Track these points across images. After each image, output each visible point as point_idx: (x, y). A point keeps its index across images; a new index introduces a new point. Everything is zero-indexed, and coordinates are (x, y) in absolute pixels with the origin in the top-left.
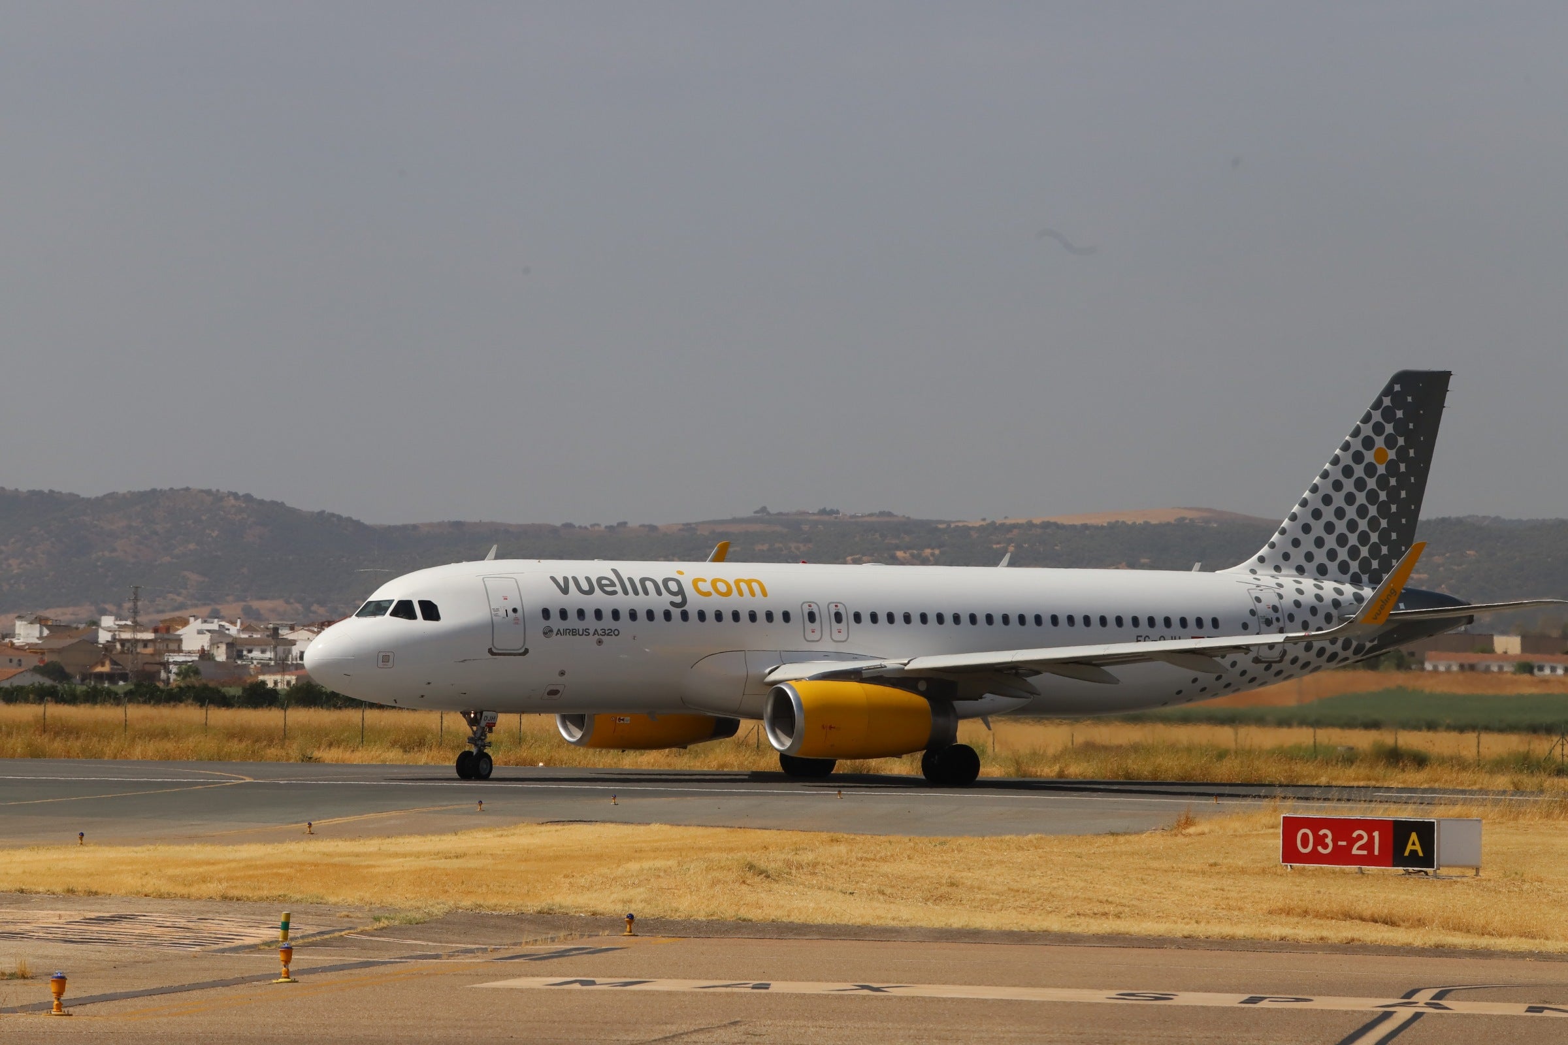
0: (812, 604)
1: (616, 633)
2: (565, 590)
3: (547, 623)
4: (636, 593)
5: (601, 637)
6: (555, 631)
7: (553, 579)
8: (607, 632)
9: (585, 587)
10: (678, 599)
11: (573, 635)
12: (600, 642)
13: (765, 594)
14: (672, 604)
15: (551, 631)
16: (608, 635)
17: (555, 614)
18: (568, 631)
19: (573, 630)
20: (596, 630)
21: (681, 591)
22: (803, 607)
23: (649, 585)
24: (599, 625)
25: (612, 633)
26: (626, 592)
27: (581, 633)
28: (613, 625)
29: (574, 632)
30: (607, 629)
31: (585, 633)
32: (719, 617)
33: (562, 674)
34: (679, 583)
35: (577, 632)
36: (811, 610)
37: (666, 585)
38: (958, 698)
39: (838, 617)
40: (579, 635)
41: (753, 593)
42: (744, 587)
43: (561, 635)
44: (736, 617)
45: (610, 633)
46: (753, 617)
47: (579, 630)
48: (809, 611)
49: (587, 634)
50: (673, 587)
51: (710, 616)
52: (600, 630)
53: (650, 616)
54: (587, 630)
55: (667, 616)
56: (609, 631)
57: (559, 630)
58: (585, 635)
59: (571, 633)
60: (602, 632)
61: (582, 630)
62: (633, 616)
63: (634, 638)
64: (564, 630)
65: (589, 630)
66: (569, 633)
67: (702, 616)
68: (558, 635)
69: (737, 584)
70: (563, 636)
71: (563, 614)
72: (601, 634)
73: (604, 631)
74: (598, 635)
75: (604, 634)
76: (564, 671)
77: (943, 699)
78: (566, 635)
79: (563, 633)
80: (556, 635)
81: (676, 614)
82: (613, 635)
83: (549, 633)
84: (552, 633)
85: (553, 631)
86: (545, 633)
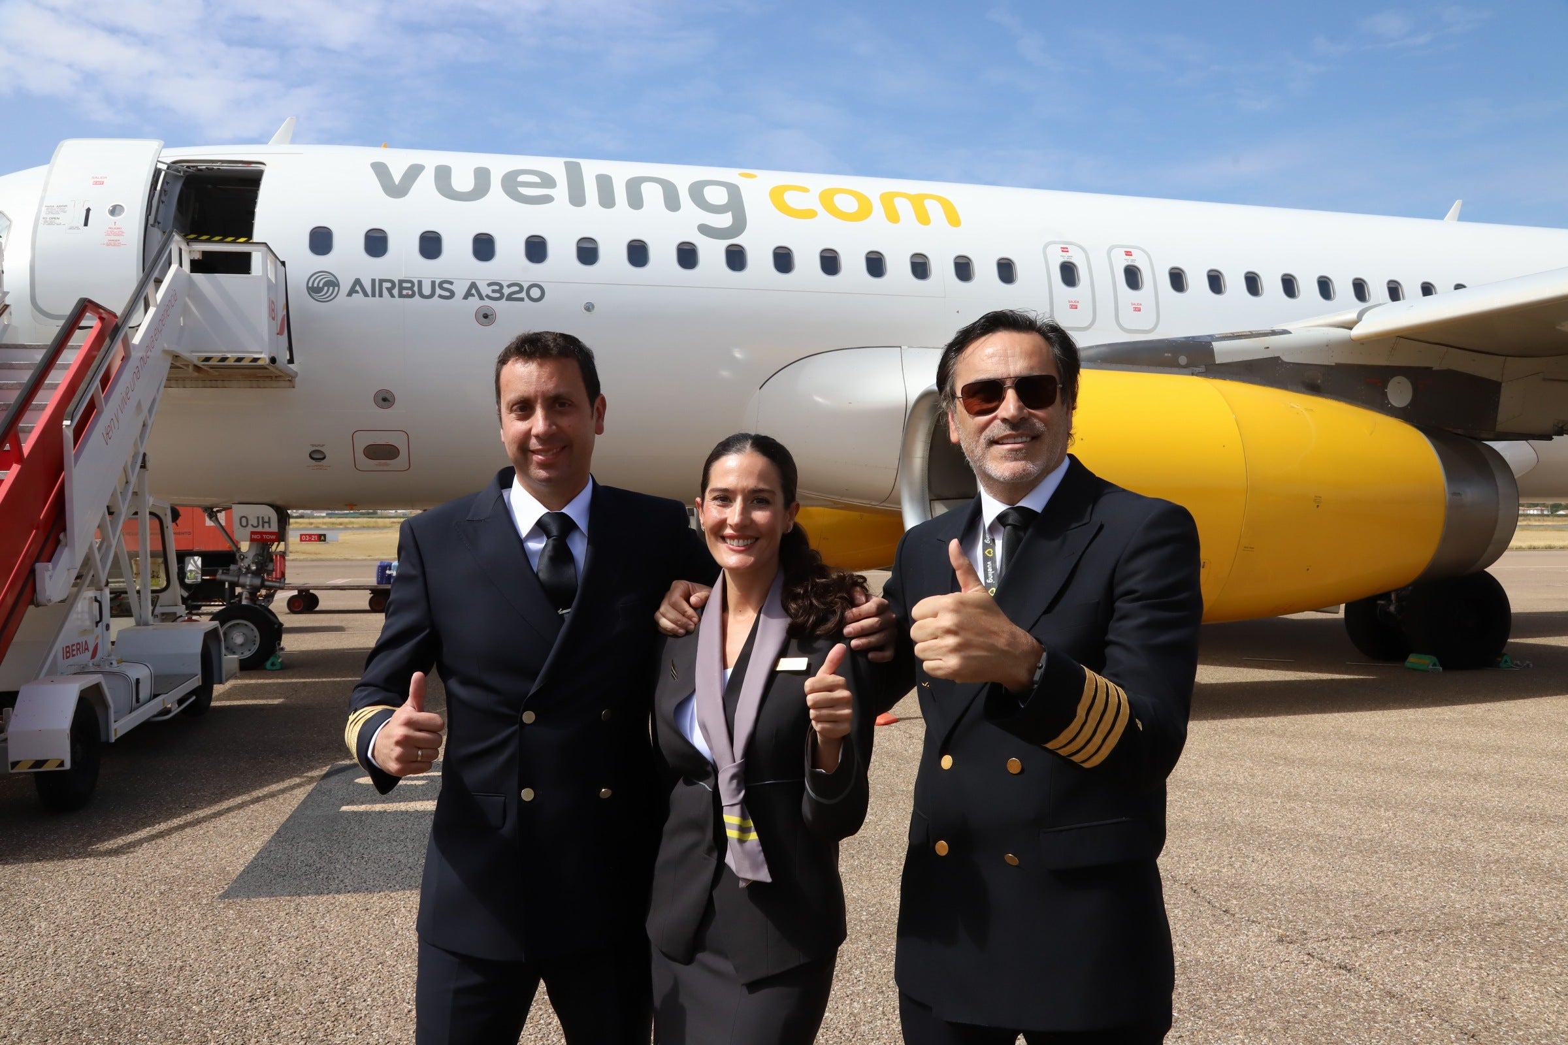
0: (1070, 248)
1: (535, 293)
2: (396, 189)
3: (322, 263)
4: (607, 200)
5: (487, 302)
6: (345, 286)
7: (381, 170)
8: (506, 291)
9: (463, 181)
10: (724, 221)
11: (401, 296)
12: (486, 316)
13: (953, 219)
14: (705, 230)
15: (333, 283)
16: (510, 298)
17: (348, 244)
18: (389, 285)
19: (401, 282)
20: (473, 285)
21: (735, 204)
22: (1049, 251)
23: (652, 194)
24: (484, 272)
25: (523, 295)
26: (577, 198)
27: (427, 290)
28: (529, 272)
29: (406, 289)
30: (505, 284)
31: (438, 291)
32: (830, 263)
33: (385, 399)
34: (734, 192)
35: (416, 289)
36: (1066, 259)
37: (697, 191)
38: (1500, 428)
39: (1132, 277)
40: (422, 296)
41: (923, 218)
42: (904, 207)
43: (366, 295)
44: (875, 265)
45: (517, 293)
46: (920, 268)
47: (420, 283)
48: (1062, 260)
49: (448, 294)
50: (717, 196)
51: (807, 261)
52: (489, 285)
53: (638, 253)
54: (445, 285)
55: (687, 256)
56: (516, 289)
57: (358, 282)
58: (440, 296)
59: (396, 292)
60: (494, 291)
61: (433, 283)
62: (587, 253)
63: (589, 308)
64: (373, 281)
65: (451, 283)
66: (390, 290)
67: (783, 260)
68: (354, 295)
69: (887, 200)
70: (371, 299)
71: (376, 243)
72: (488, 296)
73: (497, 288)
74: (481, 298)
75: (497, 295)
76: (388, 391)
77: (1459, 431)
78: (381, 295)
79: (369, 291)
80: (350, 294)
81: (712, 252)
82: (526, 299)
83: (326, 288)
84: (336, 288)
85: (339, 286)
86: (313, 290)
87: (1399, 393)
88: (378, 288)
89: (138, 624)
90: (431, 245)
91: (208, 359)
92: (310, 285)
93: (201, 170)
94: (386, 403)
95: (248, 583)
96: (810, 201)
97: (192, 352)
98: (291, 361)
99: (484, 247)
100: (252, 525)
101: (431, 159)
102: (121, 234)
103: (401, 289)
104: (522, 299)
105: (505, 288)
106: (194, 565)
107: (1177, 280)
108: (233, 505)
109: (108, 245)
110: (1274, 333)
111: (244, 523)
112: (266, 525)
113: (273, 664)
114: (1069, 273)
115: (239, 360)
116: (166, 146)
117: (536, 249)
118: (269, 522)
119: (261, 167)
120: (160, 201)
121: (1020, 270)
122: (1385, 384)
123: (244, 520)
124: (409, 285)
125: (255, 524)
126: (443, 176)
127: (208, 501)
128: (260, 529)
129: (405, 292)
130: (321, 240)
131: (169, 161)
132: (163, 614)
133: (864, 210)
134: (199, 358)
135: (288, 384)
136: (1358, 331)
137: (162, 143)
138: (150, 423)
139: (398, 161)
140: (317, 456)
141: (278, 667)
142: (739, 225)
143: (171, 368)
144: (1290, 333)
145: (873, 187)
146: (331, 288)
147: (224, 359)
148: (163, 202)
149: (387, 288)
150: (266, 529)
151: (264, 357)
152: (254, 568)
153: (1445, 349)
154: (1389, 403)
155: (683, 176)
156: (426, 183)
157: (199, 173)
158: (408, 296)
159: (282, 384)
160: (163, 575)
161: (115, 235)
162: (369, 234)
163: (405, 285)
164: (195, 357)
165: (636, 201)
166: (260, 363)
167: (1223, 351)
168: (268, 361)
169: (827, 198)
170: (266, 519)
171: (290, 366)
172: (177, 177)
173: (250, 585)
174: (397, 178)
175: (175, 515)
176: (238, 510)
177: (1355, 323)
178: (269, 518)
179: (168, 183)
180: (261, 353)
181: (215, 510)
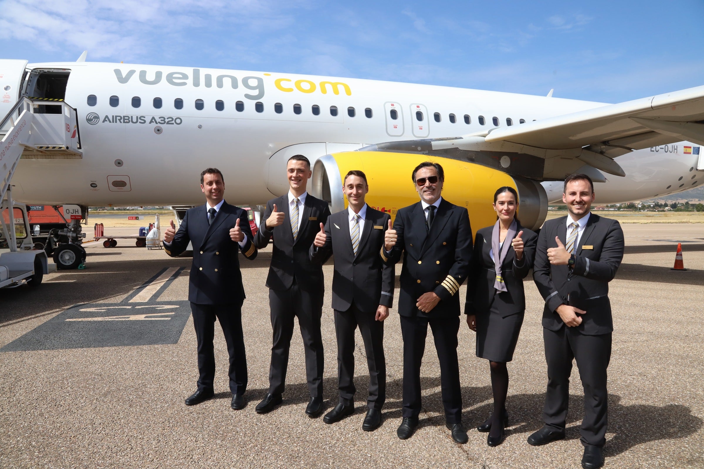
0: (395, 104)
1: (178, 121)
2: (123, 80)
3: (92, 109)
4: (208, 84)
5: (159, 125)
6: (102, 118)
7: (118, 72)
8: (167, 120)
9: (151, 77)
10: (256, 93)
11: (124, 122)
12: (158, 130)
13: (348, 92)
14: (247, 96)
15: (97, 117)
16: (168, 123)
17: (103, 102)
19: (124, 117)
20: (153, 118)
21: (260, 86)
22: (386, 105)
23: (227, 82)
24: (158, 113)
25: (173, 122)
26: (196, 84)
27: (135, 120)
28: (176, 113)
29: (126, 119)
30: (166, 118)
31: (139, 120)
32: (297, 109)
33: (119, 163)
34: (260, 81)
35: (130, 119)
36: (393, 109)
37: (245, 82)
38: (545, 176)
39: (419, 116)
40: (133, 122)
41: (336, 92)
42: (329, 87)
43: (110, 122)
44: (316, 110)
45: (171, 121)
46: (334, 112)
47: (132, 117)
48: (391, 109)
49: (143, 121)
50: (253, 83)
51: (288, 109)
52: (160, 118)
53: (220, 105)
54: (142, 118)
55: (240, 107)
56: (171, 119)
57: (107, 117)
58: (140, 122)
59: (122, 121)
60: (161, 120)
61: (137, 117)
62: (199, 105)
63: (200, 127)
64: (113, 116)
65: (144, 117)
66: (120, 120)
67: (279, 108)
68: (105, 122)
69: (322, 85)
70: (112, 123)
71: (114, 101)
72: (159, 122)
73: (163, 119)
74: (156, 123)
75: (163, 122)
76: (120, 160)
77: (529, 177)
78: (116, 122)
79: (111, 120)
80: (103, 122)
81: (250, 105)
82: (174, 123)
83: (94, 119)
84: (98, 119)
85: (99, 118)
86: (89, 120)
87: (505, 162)
88: (115, 119)
89: (11, 251)
90: (136, 102)
91: (41, 147)
92: (88, 118)
93: (45, 72)
94: (119, 165)
95: (71, 235)
96: (291, 85)
97: (35, 144)
98: (80, 148)
99: (158, 103)
100: (71, 213)
101: (138, 68)
102: (9, 97)
103: (124, 119)
104: (173, 124)
105: (166, 119)
106: (37, 228)
107: (437, 117)
108: (64, 205)
109: (4, 102)
110: (456, 138)
111: (68, 212)
112: (77, 213)
113: (81, 267)
114: (394, 114)
115: (54, 148)
116: (29, 63)
117: (179, 104)
118: (78, 212)
119: (70, 71)
120: (28, 84)
121: (374, 113)
122: (499, 159)
123: (68, 211)
124: (127, 118)
125: (72, 212)
126: (143, 74)
127: (55, 203)
128: (74, 214)
129: (126, 121)
130: (92, 100)
131: (32, 68)
132: (25, 247)
133: (313, 89)
134: (38, 147)
135: (79, 157)
136: (488, 138)
137: (27, 61)
138: (12, 172)
139: (125, 68)
140: (93, 185)
141: (83, 268)
142: (261, 94)
143: (24, 151)
144: (462, 138)
145: (317, 79)
146: (96, 119)
147: (48, 147)
148: (29, 85)
149: (119, 119)
150: (77, 214)
151: (64, 147)
152: (73, 229)
153: (523, 145)
154: (501, 166)
155: (240, 75)
156: (136, 77)
157: (45, 73)
158: (127, 122)
159: (77, 157)
160: (24, 232)
161: (7, 98)
162: (112, 98)
163: (126, 118)
164: (36, 147)
165: (220, 85)
166: (62, 149)
167: (436, 145)
168: (65, 148)
169: (298, 84)
170: (77, 211)
171: (80, 150)
172: (36, 75)
173: (72, 236)
174: (124, 76)
175: (28, 208)
176: (65, 207)
177: (487, 135)
178: (78, 210)
179: (31, 77)
180: (63, 145)
181: (57, 207)
